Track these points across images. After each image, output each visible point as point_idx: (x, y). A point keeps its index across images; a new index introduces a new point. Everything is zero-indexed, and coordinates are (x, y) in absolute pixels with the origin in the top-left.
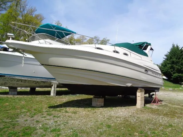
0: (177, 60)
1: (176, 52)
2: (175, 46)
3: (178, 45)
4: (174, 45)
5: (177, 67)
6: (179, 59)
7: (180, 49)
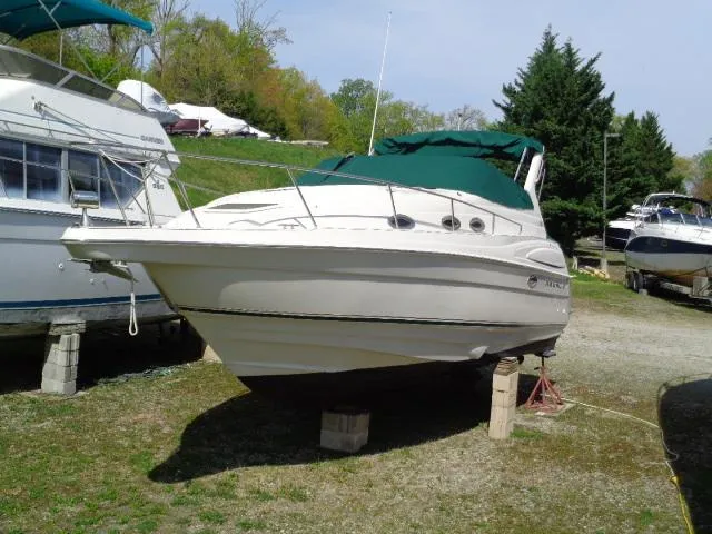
0: (564, 128)
1: (562, 83)
2: (559, 45)
3: (575, 47)
4: (553, 39)
5: (562, 163)
6: (573, 121)
7: (578, 68)
